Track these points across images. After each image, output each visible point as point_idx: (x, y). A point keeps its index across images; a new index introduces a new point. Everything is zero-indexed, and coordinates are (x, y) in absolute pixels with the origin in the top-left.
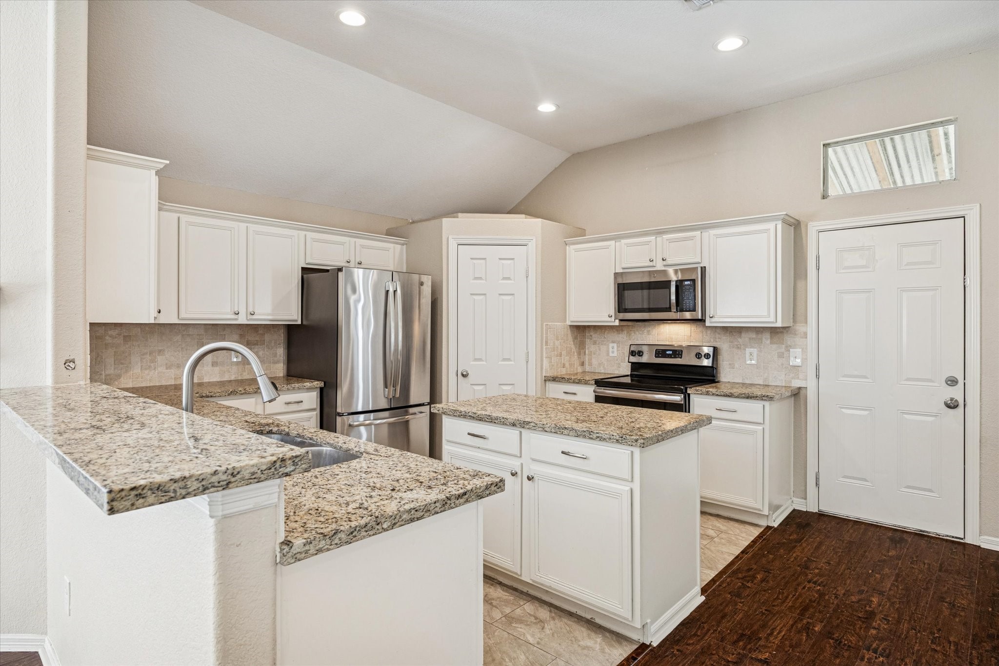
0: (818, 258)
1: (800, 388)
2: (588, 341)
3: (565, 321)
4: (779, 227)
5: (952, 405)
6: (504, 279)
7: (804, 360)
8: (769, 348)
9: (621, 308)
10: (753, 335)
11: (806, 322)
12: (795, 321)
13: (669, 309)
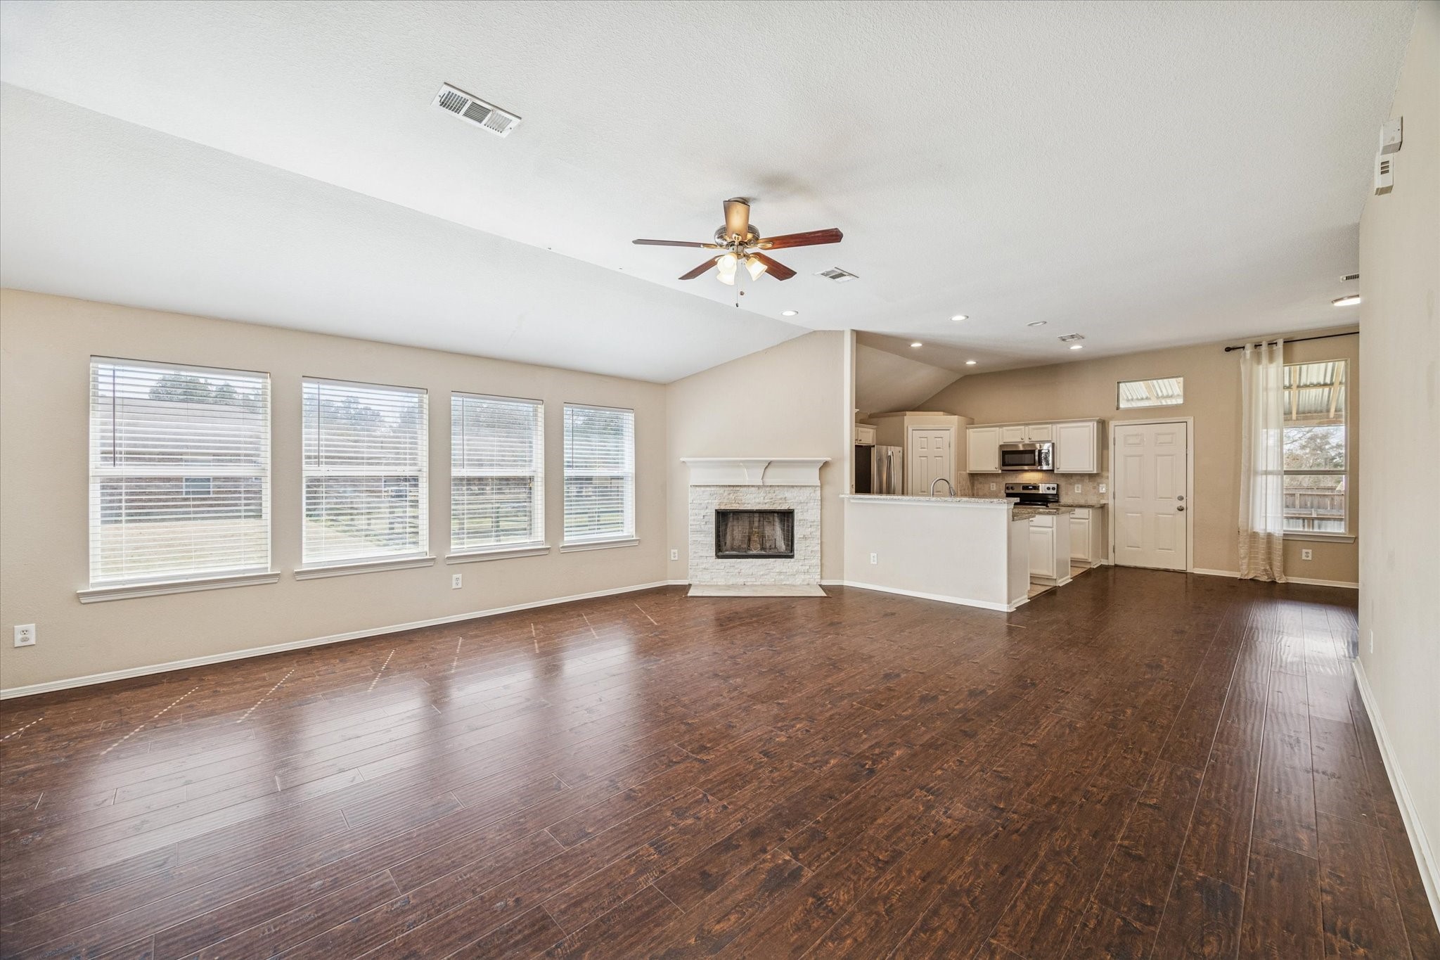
0: (1114, 439)
1: (1105, 504)
2: (976, 482)
3: (965, 470)
4: (1095, 424)
5: (1181, 509)
6: (937, 448)
7: (1107, 490)
8: (1089, 485)
9: (1004, 463)
10: (1078, 477)
11: (1108, 471)
12: (1102, 470)
13: (1034, 464)
